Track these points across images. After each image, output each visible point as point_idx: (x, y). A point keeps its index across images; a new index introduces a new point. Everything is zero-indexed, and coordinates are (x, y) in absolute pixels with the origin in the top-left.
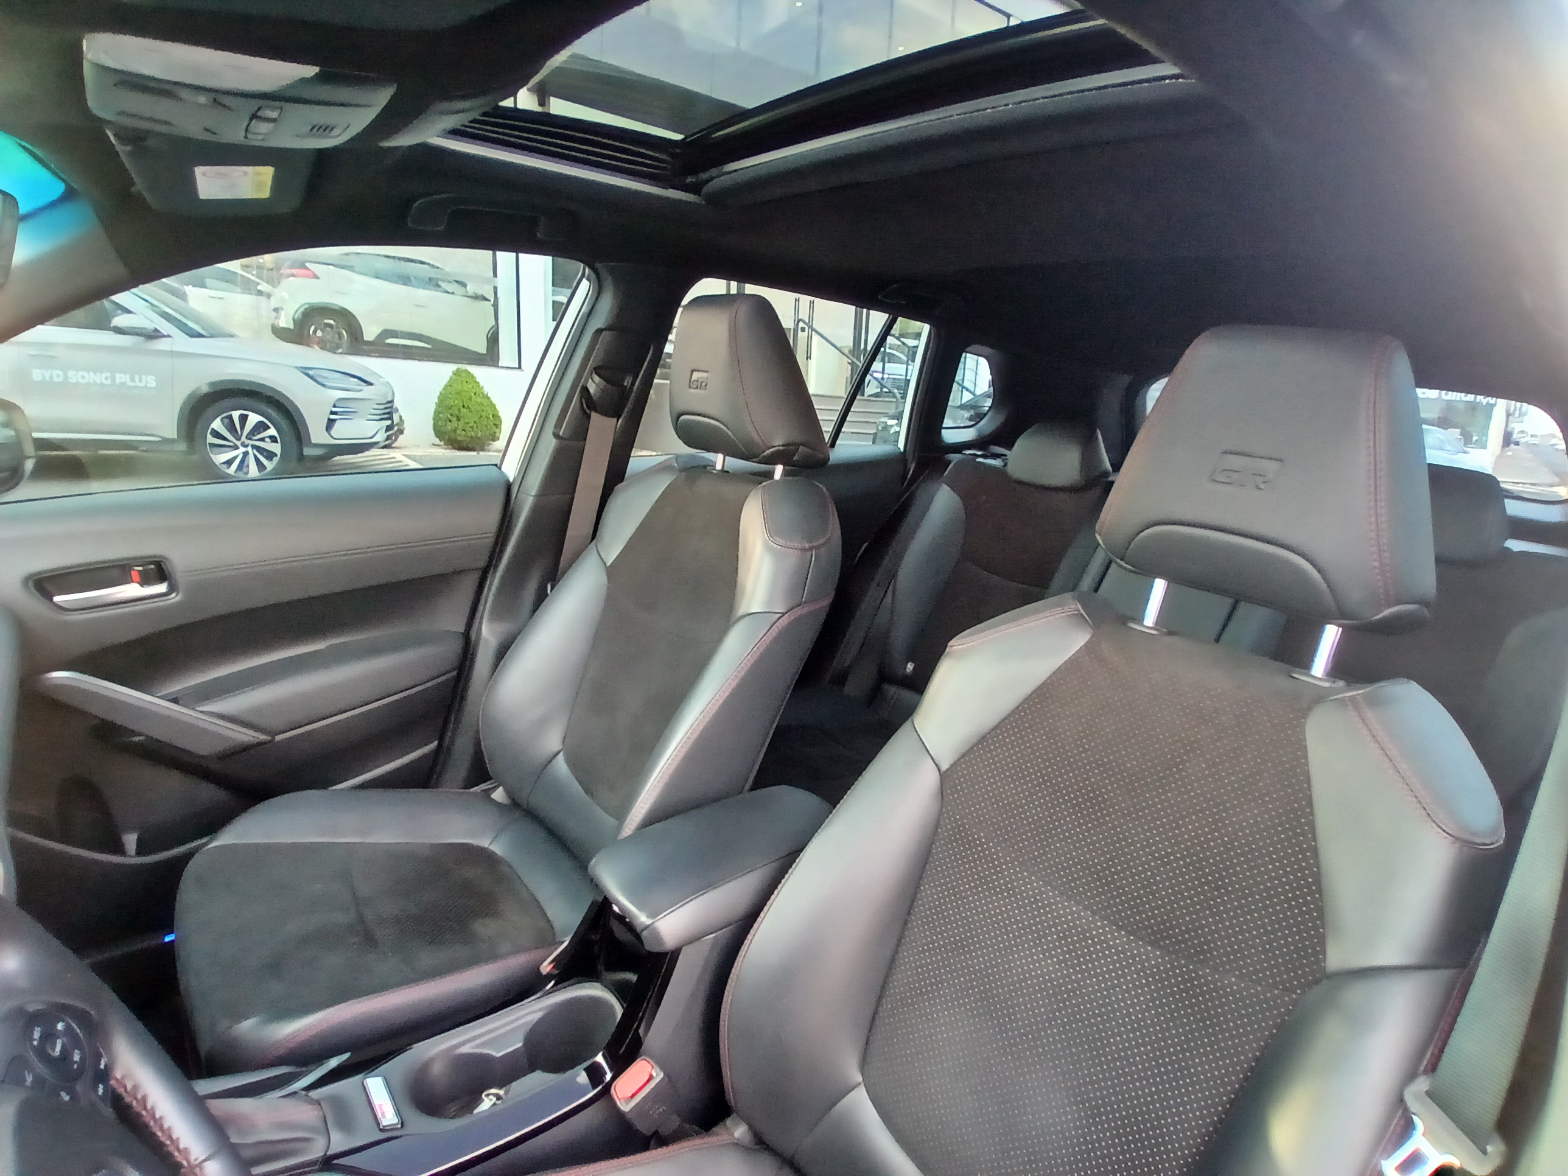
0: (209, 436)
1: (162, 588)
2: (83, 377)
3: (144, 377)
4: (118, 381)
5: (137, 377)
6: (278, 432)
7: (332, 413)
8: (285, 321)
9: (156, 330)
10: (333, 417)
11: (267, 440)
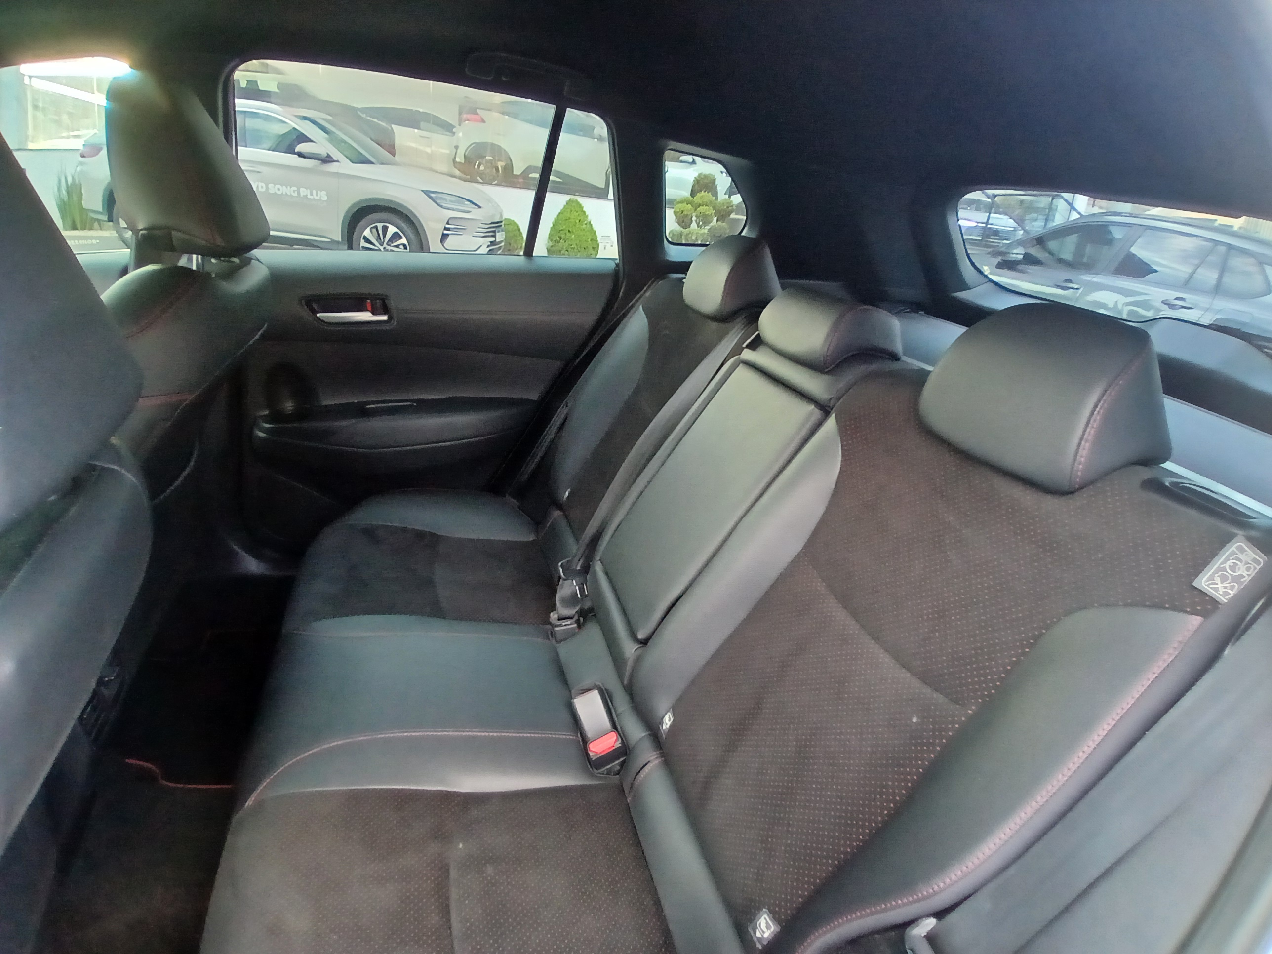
0: (362, 241)
2: (279, 189)
3: (319, 192)
4: (302, 194)
5: (314, 192)
6: (408, 241)
7: (446, 229)
9: (328, 156)
10: (446, 232)
11: (402, 247)
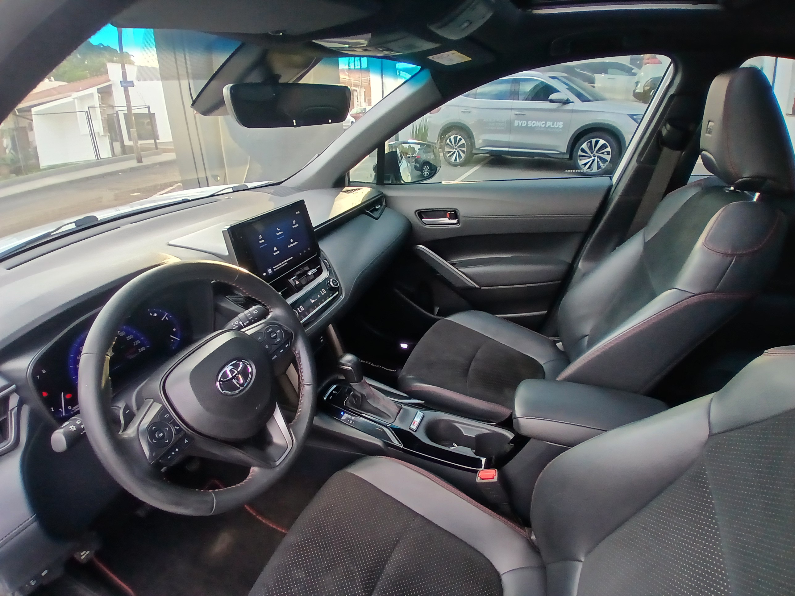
0: (580, 151)
1: (455, 221)
2: (534, 124)
3: (558, 123)
4: (547, 125)
5: (555, 123)
6: (611, 149)
8: (639, 90)
9: (568, 100)
11: (606, 153)
